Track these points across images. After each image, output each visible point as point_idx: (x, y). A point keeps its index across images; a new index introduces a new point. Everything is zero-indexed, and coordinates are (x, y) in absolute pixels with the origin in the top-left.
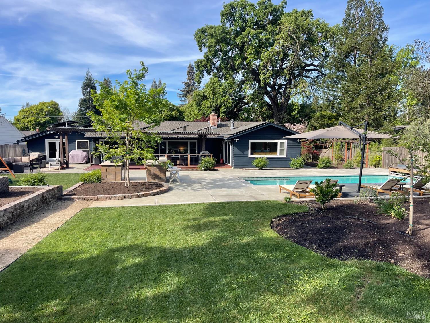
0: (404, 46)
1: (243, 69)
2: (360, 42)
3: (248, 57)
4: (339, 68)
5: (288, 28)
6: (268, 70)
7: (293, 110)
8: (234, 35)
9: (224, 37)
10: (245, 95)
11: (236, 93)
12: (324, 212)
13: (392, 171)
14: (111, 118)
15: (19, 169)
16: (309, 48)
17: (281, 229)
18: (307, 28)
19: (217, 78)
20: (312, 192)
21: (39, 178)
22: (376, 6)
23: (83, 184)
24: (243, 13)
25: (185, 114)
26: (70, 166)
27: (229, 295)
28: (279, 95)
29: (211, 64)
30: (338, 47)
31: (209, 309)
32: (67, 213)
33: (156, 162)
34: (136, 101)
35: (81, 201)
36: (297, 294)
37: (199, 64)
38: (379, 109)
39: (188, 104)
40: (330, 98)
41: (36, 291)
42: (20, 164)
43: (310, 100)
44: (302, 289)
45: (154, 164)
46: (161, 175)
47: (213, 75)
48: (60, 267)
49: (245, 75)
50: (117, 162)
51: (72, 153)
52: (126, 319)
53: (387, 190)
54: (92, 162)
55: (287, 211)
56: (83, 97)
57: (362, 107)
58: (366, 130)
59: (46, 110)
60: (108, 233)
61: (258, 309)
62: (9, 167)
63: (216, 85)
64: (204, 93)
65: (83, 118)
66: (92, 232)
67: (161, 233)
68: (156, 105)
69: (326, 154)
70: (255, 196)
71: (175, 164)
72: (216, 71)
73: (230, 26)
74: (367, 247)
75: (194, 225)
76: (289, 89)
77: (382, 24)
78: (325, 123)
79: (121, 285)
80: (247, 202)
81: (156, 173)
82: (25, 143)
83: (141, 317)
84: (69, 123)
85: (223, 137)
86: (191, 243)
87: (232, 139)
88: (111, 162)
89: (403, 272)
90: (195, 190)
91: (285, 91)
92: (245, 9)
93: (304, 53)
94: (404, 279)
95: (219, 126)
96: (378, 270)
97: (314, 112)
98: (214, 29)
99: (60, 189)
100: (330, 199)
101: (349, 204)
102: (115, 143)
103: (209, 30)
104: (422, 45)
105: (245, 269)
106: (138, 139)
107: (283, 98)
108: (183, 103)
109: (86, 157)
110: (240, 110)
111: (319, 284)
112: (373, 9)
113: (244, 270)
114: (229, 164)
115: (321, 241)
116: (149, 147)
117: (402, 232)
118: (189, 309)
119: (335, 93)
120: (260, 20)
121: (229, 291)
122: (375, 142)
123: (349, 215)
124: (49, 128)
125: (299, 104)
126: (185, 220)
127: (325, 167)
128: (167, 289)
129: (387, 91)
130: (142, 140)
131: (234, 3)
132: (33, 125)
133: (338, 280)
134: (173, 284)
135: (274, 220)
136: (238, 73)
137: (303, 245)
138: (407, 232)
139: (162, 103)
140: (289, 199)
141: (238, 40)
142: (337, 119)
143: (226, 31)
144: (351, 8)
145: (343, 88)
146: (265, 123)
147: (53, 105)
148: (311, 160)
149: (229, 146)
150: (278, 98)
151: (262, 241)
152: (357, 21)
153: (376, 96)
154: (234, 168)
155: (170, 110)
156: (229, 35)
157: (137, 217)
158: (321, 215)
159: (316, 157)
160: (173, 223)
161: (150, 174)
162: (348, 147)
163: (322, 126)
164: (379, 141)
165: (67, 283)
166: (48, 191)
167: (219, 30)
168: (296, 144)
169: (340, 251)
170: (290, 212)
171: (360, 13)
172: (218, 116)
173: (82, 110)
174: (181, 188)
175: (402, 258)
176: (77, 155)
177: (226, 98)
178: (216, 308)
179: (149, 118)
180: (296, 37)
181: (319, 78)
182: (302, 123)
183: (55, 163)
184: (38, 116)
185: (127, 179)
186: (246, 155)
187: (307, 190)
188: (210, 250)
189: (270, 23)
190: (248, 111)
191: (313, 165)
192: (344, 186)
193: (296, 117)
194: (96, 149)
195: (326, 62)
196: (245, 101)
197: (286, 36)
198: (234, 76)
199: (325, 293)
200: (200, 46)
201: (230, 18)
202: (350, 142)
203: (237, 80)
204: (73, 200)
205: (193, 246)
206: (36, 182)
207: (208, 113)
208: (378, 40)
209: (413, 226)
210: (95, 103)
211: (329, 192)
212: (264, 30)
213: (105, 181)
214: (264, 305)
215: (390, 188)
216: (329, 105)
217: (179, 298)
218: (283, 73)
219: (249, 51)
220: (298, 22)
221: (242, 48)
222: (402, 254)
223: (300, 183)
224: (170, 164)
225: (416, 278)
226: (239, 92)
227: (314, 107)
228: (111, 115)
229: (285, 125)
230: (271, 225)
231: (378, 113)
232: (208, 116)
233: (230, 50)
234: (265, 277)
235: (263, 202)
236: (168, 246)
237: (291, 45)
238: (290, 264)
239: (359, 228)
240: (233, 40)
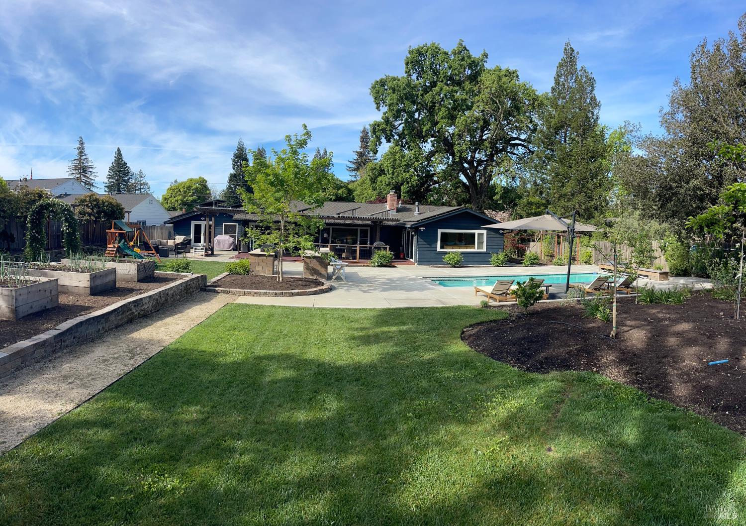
0: (616, 128)
1: (432, 137)
2: (570, 117)
3: (439, 122)
4: (549, 145)
5: (489, 89)
6: (464, 141)
7: (495, 194)
8: (422, 91)
9: (409, 92)
10: (434, 171)
11: (422, 167)
12: (526, 317)
13: (602, 269)
14: (264, 197)
15: (164, 253)
16: (514, 117)
17: (473, 340)
18: (512, 92)
19: (399, 147)
20: (513, 294)
21: (184, 265)
22: (587, 76)
23: (229, 274)
24: (434, 63)
25: (355, 193)
26: (215, 253)
27: (403, 427)
28: (478, 174)
29: (392, 127)
30: (547, 120)
31: (376, 445)
32: (210, 307)
33: (317, 253)
34: (296, 176)
35: (225, 295)
36: (487, 419)
37: (375, 127)
38: (591, 198)
39: (360, 180)
40: (539, 181)
41: (176, 391)
42: (166, 248)
43: (515, 182)
44: (494, 413)
45: (313, 255)
46: (322, 270)
47: (394, 143)
48: (202, 368)
49: (436, 145)
50: (269, 251)
51: (218, 237)
52: (273, 444)
53: (595, 289)
54: (240, 250)
55: (482, 318)
56: (233, 172)
57: (573, 195)
58: (575, 220)
59: (194, 187)
60: (255, 335)
61: (438, 444)
62: (155, 250)
63: (398, 155)
64: (380, 166)
65: (232, 197)
66: (236, 333)
67: (319, 343)
68: (319, 181)
69: (534, 249)
70: (443, 300)
71: (340, 258)
72: (398, 138)
73: (418, 79)
74: (571, 355)
75: (361, 336)
76: (490, 167)
77: (593, 99)
78: (533, 211)
79: (269, 401)
80: (433, 308)
81: (315, 267)
82: (171, 225)
83: (291, 444)
84: (218, 202)
85: (405, 224)
86: (357, 359)
87: (416, 228)
88: (262, 251)
89: (605, 381)
90: (364, 292)
91: (485, 169)
92: (437, 58)
93: (509, 123)
94: (605, 388)
95: (398, 210)
96: (580, 381)
97: (520, 197)
98: (397, 81)
99: (204, 278)
100: (534, 302)
101: (556, 307)
102: (268, 228)
103: (389, 82)
104: (631, 128)
105: (425, 393)
106: (295, 223)
107: (483, 178)
108: (355, 179)
109: (233, 243)
110: (428, 190)
111: (514, 405)
112: (584, 79)
113: (423, 393)
114: (411, 260)
115: (520, 352)
116: (308, 234)
117: (606, 336)
118: (350, 442)
119: (544, 176)
120: (456, 74)
121: (402, 421)
122: (586, 235)
123: (554, 320)
124: (196, 208)
125: (502, 187)
126: (349, 329)
127: (532, 265)
128: (325, 415)
129: (599, 178)
130: (300, 225)
131: (422, 48)
132: (180, 204)
133: (536, 398)
134: (332, 409)
135: (465, 330)
136: (427, 141)
137: (499, 359)
138: (611, 336)
139: (326, 178)
140: (486, 303)
141: (428, 97)
142: (547, 207)
143: (412, 86)
144: (561, 74)
145: (552, 170)
146: (460, 208)
147: (201, 181)
148: (517, 255)
149: (412, 236)
150: (478, 178)
151: (449, 357)
152: (568, 91)
153: (587, 182)
154: (418, 265)
155: (336, 187)
156: (415, 91)
157: (290, 320)
158: (523, 321)
159: (521, 253)
160: (334, 331)
161: (307, 268)
162: (558, 240)
163: (528, 215)
164: (589, 234)
165: (209, 388)
166: (192, 280)
167: (403, 83)
168: (498, 236)
169: (541, 363)
170: (486, 319)
171: (571, 83)
172: (399, 197)
173: (231, 187)
174: (346, 288)
175: (605, 365)
176: (224, 241)
177: (410, 173)
178: (385, 443)
179: (309, 197)
180: (499, 102)
181: (526, 156)
182: (506, 210)
183: (200, 248)
184: (185, 195)
185: (279, 273)
186: (434, 249)
187: (508, 292)
188: (381, 369)
189: (468, 80)
190: (438, 191)
191: (517, 262)
192: (551, 286)
193: (498, 202)
194: (245, 234)
195: (534, 137)
196: (435, 178)
197: (487, 99)
198: (421, 145)
199: (519, 415)
200: (377, 104)
201: (417, 67)
202: (560, 234)
203: (424, 150)
204: (217, 292)
205: (359, 362)
206: (180, 268)
207: (385, 192)
208: (589, 118)
209: (617, 328)
210: (246, 178)
211: (533, 293)
212: (460, 88)
213: (253, 273)
214: (446, 437)
215: (598, 287)
216: (538, 190)
217: (339, 427)
218: (483, 145)
219: (441, 113)
220: (501, 83)
221: (431, 109)
222: (604, 361)
223: (499, 283)
224: (333, 257)
225: (618, 386)
226: (427, 166)
227: (520, 192)
228: (264, 193)
229: (486, 211)
230: (461, 336)
231: (589, 202)
232: (385, 196)
233: (416, 110)
234: (449, 403)
235: (453, 308)
236: (327, 360)
237: (493, 110)
238: (482, 384)
239: (563, 335)
240: (420, 97)
